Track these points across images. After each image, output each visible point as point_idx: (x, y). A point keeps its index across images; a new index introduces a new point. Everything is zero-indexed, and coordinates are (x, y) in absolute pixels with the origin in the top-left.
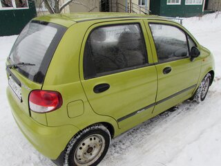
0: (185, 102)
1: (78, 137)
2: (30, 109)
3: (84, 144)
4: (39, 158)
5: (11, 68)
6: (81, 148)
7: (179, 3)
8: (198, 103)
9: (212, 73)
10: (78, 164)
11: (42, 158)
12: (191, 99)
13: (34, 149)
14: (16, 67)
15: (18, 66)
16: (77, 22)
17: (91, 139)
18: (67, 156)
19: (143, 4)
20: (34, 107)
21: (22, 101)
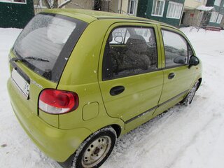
0: (177, 105)
1: (88, 140)
2: (38, 108)
3: (92, 146)
4: (41, 156)
5: (16, 61)
6: (89, 150)
7: (162, 16)
8: (186, 106)
9: (200, 80)
10: (85, 166)
11: (43, 156)
12: (182, 102)
13: (34, 146)
14: (23, 61)
15: (27, 60)
16: (98, 19)
17: (99, 141)
18: (75, 159)
19: (131, 13)
20: (44, 106)
21: (29, 98)
